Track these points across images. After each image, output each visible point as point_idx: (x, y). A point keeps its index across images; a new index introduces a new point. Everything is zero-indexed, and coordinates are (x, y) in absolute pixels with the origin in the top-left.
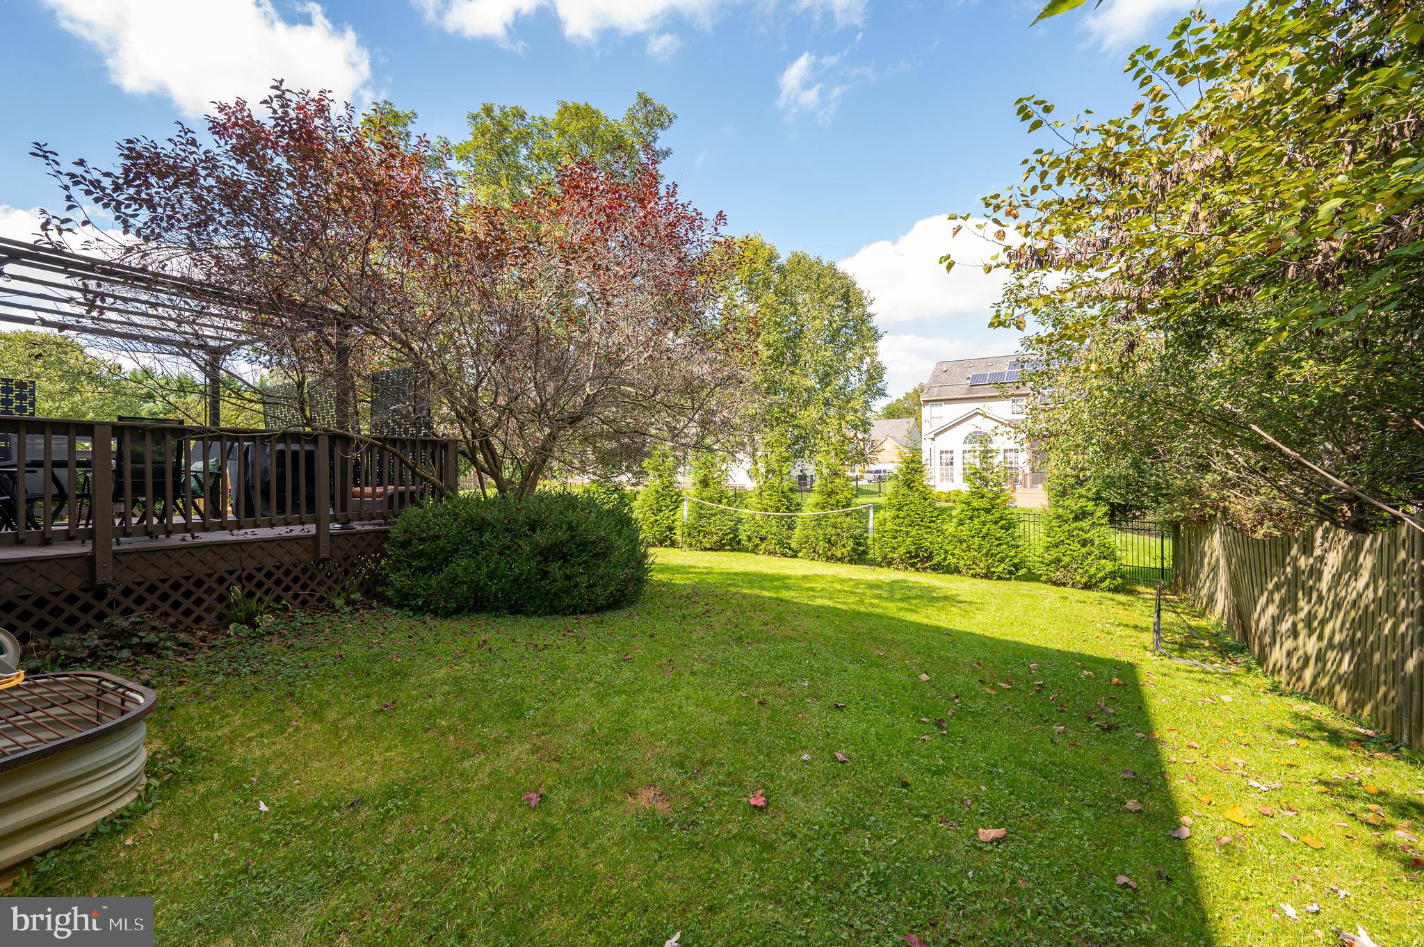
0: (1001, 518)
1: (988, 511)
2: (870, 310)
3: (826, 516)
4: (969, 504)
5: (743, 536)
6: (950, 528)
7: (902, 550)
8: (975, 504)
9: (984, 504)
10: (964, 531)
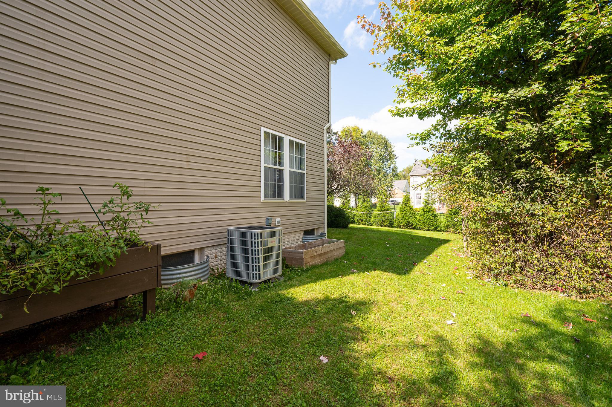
0: (433, 214)
1: (429, 212)
2: (393, 149)
3: (381, 214)
4: (423, 210)
5: (356, 220)
6: (418, 217)
7: (404, 223)
8: (425, 210)
9: (428, 210)
10: (422, 218)
